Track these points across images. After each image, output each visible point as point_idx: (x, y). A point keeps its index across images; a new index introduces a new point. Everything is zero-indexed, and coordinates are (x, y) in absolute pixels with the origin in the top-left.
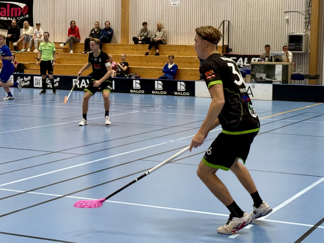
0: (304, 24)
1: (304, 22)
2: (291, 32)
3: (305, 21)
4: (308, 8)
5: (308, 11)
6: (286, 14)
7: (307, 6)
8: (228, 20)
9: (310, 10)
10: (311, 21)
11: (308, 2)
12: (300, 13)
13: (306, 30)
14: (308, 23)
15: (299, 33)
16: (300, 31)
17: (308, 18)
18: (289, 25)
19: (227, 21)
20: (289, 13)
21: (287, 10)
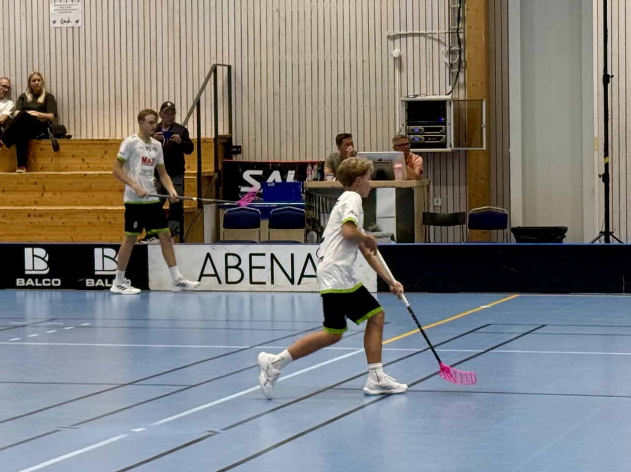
0: (448, 69)
1: (446, 63)
2: (411, 93)
3: (447, 61)
4: (454, 25)
5: (456, 35)
6: (392, 42)
7: (453, 19)
8: (227, 64)
9: (462, 30)
10: (465, 61)
11: (454, 9)
12: (433, 39)
13: (453, 88)
14: (457, 66)
15: (433, 95)
16: (436, 91)
17: (458, 53)
18: (404, 74)
19: (223, 65)
20: (403, 40)
21: (397, 32)
